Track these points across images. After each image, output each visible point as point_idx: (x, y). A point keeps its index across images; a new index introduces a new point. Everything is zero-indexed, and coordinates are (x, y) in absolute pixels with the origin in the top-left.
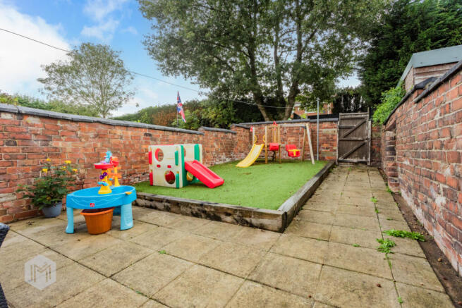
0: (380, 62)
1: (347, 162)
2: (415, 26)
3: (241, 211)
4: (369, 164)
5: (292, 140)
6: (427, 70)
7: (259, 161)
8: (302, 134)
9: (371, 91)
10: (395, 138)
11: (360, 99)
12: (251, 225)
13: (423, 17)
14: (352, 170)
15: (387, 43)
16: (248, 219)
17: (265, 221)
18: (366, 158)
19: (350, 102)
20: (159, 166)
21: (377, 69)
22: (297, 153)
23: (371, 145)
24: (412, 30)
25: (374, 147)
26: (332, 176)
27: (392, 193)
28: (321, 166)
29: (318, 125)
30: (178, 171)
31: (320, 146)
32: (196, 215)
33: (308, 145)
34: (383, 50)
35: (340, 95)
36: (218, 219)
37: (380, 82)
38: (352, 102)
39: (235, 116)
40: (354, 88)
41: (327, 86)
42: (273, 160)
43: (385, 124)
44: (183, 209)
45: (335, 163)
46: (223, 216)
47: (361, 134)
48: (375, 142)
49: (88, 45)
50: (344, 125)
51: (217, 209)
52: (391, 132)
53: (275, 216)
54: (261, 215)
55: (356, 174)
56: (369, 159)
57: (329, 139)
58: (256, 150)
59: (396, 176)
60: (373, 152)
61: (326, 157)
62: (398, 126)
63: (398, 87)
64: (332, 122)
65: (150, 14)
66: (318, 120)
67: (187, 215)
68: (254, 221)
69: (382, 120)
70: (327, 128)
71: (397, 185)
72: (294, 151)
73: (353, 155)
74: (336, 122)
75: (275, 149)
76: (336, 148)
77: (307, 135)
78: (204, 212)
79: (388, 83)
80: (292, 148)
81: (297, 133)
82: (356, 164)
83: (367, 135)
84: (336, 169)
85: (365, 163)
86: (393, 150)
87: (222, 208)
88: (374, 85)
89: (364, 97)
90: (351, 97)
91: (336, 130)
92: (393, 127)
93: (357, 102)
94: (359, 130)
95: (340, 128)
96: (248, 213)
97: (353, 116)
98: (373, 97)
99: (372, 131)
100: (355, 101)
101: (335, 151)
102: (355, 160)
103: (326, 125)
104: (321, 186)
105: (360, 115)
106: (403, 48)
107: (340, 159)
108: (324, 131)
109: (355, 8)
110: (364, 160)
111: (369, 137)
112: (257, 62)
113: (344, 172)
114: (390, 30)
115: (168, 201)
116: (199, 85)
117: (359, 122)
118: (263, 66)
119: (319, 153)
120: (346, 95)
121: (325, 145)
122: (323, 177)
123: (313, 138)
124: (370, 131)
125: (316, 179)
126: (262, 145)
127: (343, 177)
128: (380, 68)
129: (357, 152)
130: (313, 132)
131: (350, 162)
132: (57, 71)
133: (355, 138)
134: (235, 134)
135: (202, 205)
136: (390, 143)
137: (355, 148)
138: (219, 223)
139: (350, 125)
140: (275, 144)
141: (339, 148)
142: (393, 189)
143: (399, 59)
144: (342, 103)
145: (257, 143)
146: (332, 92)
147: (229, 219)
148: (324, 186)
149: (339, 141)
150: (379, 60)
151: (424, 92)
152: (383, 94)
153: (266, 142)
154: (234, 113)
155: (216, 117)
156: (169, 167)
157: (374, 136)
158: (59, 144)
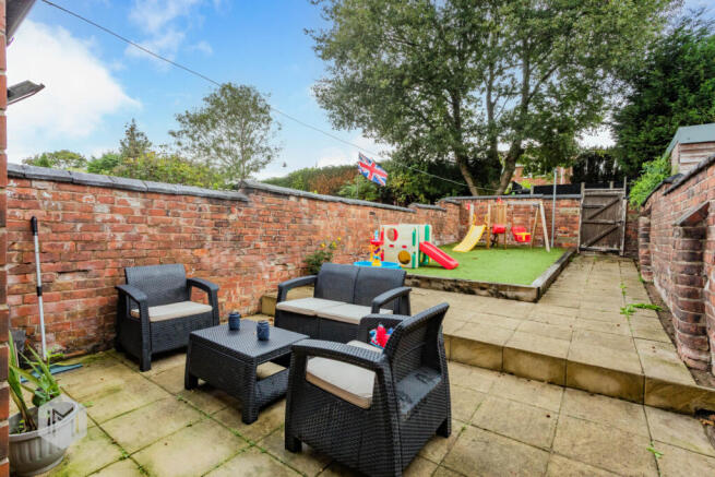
0: (645, 118)
1: (592, 250)
2: (697, 73)
3: (497, 286)
4: (621, 254)
5: (517, 220)
6: (695, 147)
7: (478, 247)
8: (533, 214)
9: (629, 156)
10: (649, 225)
11: (613, 163)
12: (506, 297)
13: (707, 62)
14: (599, 260)
15: (655, 93)
16: (503, 293)
17: (521, 294)
18: (619, 246)
19: (598, 167)
20: (392, 246)
21: (639, 128)
22: (527, 237)
23: (626, 229)
24: (692, 77)
25: (629, 232)
26: (573, 266)
27: (644, 282)
28: (558, 255)
29: (554, 202)
30: (414, 251)
31: (556, 228)
32: (449, 290)
33: (541, 229)
34: (650, 103)
35: (584, 156)
36: (473, 293)
37: (643, 145)
38: (601, 167)
39: (429, 185)
40: (605, 147)
41: (565, 145)
42: (495, 245)
43: (643, 205)
44: (434, 285)
45: (575, 252)
46: (477, 291)
47: (613, 216)
48: (631, 227)
49: (229, 87)
50: (589, 203)
51: (471, 284)
52: (645, 218)
53: (530, 289)
54: (516, 288)
55: (604, 265)
56: (622, 248)
57: (568, 221)
58: (475, 233)
59: (649, 264)
60: (627, 238)
61: (564, 243)
62: (654, 213)
63: (663, 159)
64: (573, 199)
65: (327, 55)
66: (554, 196)
67: (438, 289)
68: (509, 294)
69: (639, 203)
70: (567, 206)
71: (650, 274)
72: (524, 234)
73: (601, 242)
74: (578, 199)
75: (497, 232)
76: (578, 232)
77: (539, 215)
78: (458, 287)
79: (655, 147)
80: (520, 231)
81: (524, 212)
82: (605, 253)
83: (621, 216)
84: (577, 259)
85: (616, 253)
86: (647, 237)
87: (477, 283)
88: (634, 149)
89: (618, 162)
90: (600, 160)
91: (578, 209)
92: (648, 213)
93: (608, 167)
94: (609, 211)
95: (584, 207)
96: (504, 287)
97: (603, 193)
98: (632, 164)
99: (627, 212)
100: (605, 167)
101: (576, 236)
102: (603, 249)
103: (566, 202)
104: (563, 273)
105: (612, 190)
106: (679, 101)
107: (583, 246)
108: (562, 210)
109: (610, 53)
110: (615, 248)
111: (623, 219)
112: (463, 110)
113: (589, 262)
114: (659, 78)
115: (417, 278)
116: (373, 140)
117: (610, 201)
118: (469, 114)
119: (555, 238)
120: (593, 157)
121: (563, 229)
122: (564, 265)
123: (548, 219)
124: (624, 213)
125: (558, 266)
126: (484, 226)
127: (588, 267)
128: (643, 125)
129: (606, 239)
130: (548, 211)
131: (596, 251)
132: (191, 121)
133: (603, 221)
134: (445, 211)
135: (455, 281)
136: (644, 230)
137: (603, 233)
138: (473, 296)
139: (598, 204)
140: (499, 226)
141: (581, 233)
142: (646, 278)
143: (672, 115)
144: (586, 168)
145: (476, 224)
146: (573, 153)
147: (484, 292)
148: (566, 273)
149: (583, 223)
150: (643, 115)
151: (671, 187)
152: (644, 165)
153: (488, 222)
154: (428, 181)
155: (402, 185)
156: (404, 247)
157: (630, 218)
158: (317, 222)
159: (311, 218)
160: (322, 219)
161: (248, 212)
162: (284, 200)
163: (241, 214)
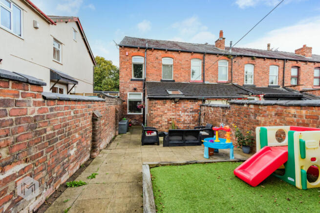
158: (259, 118)
159: (255, 115)
160: (263, 116)
161: (230, 112)
162: (242, 107)
163: (228, 113)
